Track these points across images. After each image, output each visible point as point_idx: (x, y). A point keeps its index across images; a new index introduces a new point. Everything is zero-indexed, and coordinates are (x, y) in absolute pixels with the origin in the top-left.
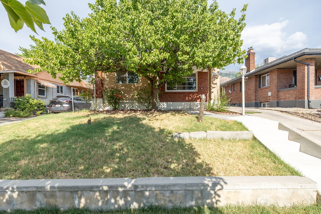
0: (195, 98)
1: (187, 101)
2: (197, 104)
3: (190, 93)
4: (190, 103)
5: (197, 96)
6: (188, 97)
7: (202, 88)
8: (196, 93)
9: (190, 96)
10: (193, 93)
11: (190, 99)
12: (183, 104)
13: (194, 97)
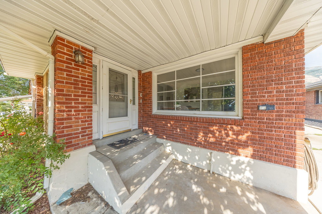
0: (232, 142)
1: (199, 145)
2: (239, 163)
3: (211, 122)
4: (211, 153)
5: (237, 134)
6: (206, 135)
7: (263, 108)
8: (235, 122)
9: (213, 132)
10: (222, 123)
11: (212, 140)
12: (190, 150)
13: (228, 135)
